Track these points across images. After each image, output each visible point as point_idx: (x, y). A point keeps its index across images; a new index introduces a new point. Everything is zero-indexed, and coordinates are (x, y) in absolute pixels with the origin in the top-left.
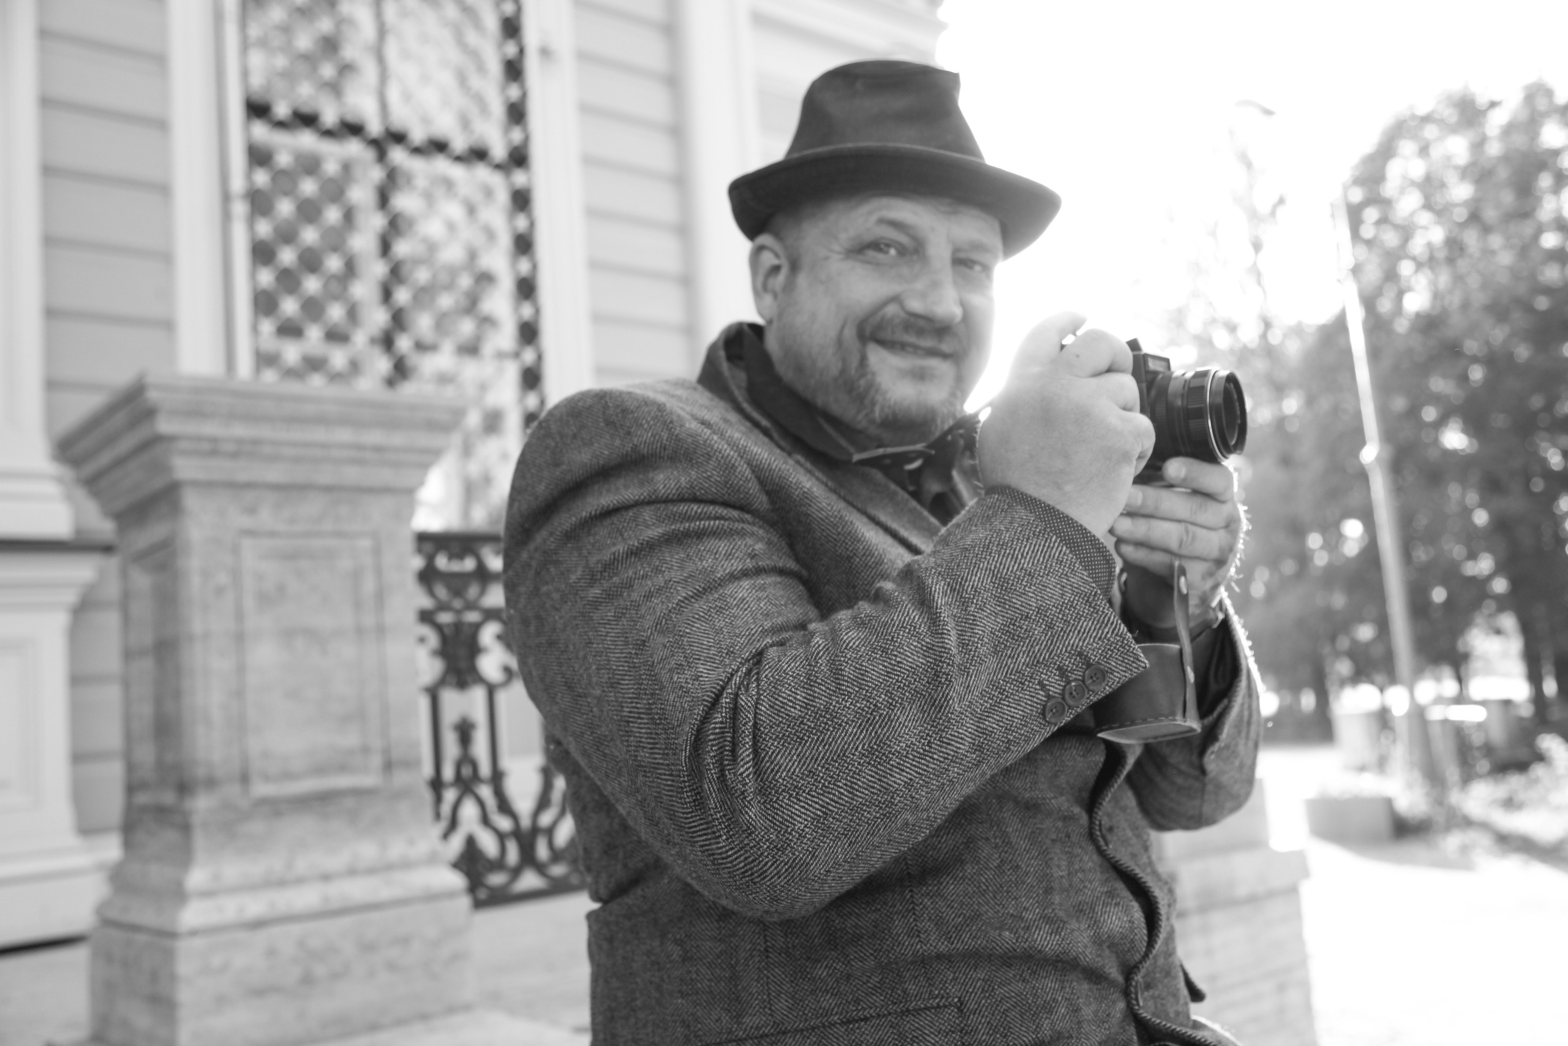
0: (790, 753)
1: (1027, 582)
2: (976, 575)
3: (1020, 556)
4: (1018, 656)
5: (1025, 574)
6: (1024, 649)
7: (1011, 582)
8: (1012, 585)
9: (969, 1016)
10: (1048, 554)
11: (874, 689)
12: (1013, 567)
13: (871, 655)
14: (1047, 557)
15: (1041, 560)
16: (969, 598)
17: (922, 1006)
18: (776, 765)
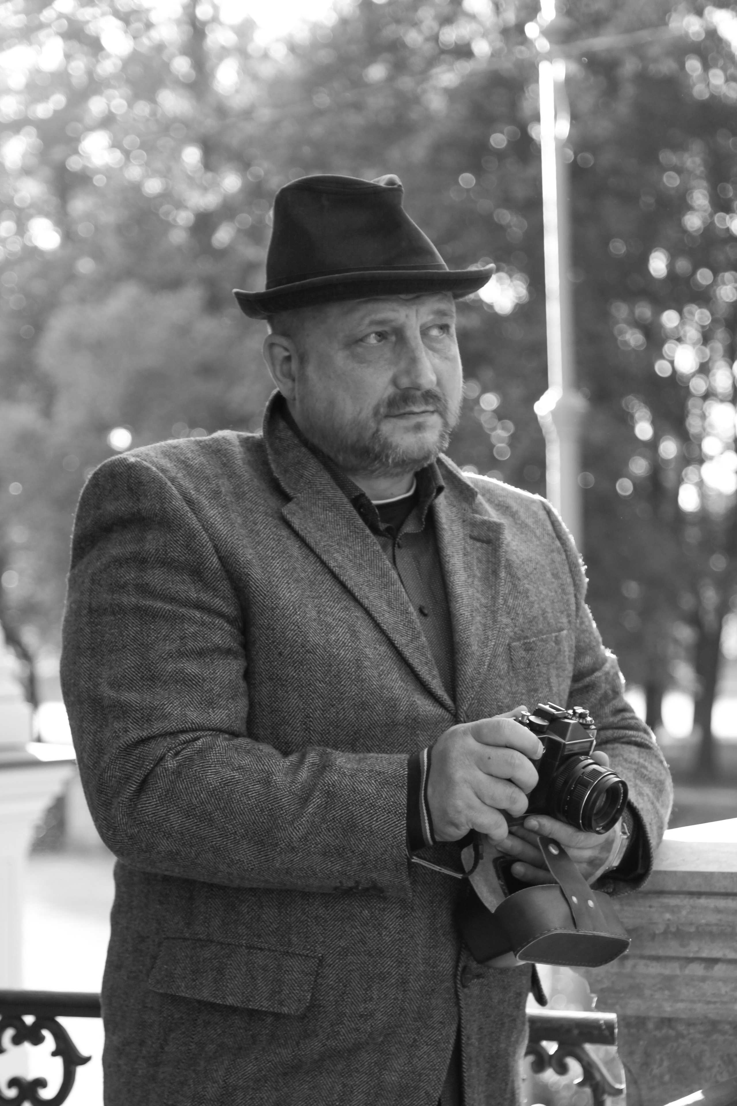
0: (178, 818)
1: (367, 835)
2: (341, 811)
3: (375, 819)
4: (337, 864)
5: (370, 830)
6: (342, 863)
7: (357, 829)
8: (357, 831)
9: (325, 967)
10: (392, 828)
11: (240, 824)
12: (366, 822)
13: (253, 807)
14: (390, 830)
15: (385, 829)
16: (327, 820)
17: (297, 952)
18: (167, 818)
